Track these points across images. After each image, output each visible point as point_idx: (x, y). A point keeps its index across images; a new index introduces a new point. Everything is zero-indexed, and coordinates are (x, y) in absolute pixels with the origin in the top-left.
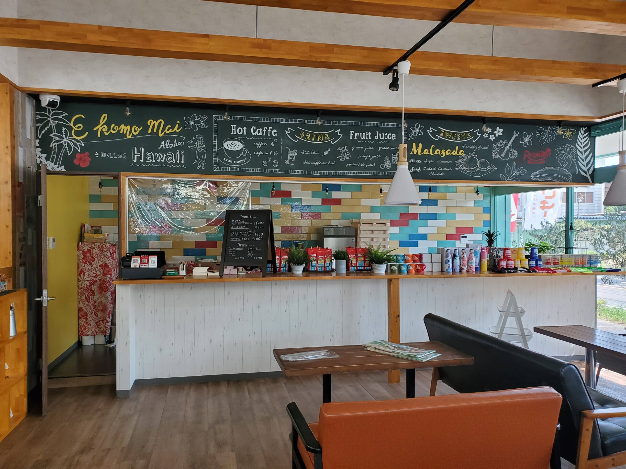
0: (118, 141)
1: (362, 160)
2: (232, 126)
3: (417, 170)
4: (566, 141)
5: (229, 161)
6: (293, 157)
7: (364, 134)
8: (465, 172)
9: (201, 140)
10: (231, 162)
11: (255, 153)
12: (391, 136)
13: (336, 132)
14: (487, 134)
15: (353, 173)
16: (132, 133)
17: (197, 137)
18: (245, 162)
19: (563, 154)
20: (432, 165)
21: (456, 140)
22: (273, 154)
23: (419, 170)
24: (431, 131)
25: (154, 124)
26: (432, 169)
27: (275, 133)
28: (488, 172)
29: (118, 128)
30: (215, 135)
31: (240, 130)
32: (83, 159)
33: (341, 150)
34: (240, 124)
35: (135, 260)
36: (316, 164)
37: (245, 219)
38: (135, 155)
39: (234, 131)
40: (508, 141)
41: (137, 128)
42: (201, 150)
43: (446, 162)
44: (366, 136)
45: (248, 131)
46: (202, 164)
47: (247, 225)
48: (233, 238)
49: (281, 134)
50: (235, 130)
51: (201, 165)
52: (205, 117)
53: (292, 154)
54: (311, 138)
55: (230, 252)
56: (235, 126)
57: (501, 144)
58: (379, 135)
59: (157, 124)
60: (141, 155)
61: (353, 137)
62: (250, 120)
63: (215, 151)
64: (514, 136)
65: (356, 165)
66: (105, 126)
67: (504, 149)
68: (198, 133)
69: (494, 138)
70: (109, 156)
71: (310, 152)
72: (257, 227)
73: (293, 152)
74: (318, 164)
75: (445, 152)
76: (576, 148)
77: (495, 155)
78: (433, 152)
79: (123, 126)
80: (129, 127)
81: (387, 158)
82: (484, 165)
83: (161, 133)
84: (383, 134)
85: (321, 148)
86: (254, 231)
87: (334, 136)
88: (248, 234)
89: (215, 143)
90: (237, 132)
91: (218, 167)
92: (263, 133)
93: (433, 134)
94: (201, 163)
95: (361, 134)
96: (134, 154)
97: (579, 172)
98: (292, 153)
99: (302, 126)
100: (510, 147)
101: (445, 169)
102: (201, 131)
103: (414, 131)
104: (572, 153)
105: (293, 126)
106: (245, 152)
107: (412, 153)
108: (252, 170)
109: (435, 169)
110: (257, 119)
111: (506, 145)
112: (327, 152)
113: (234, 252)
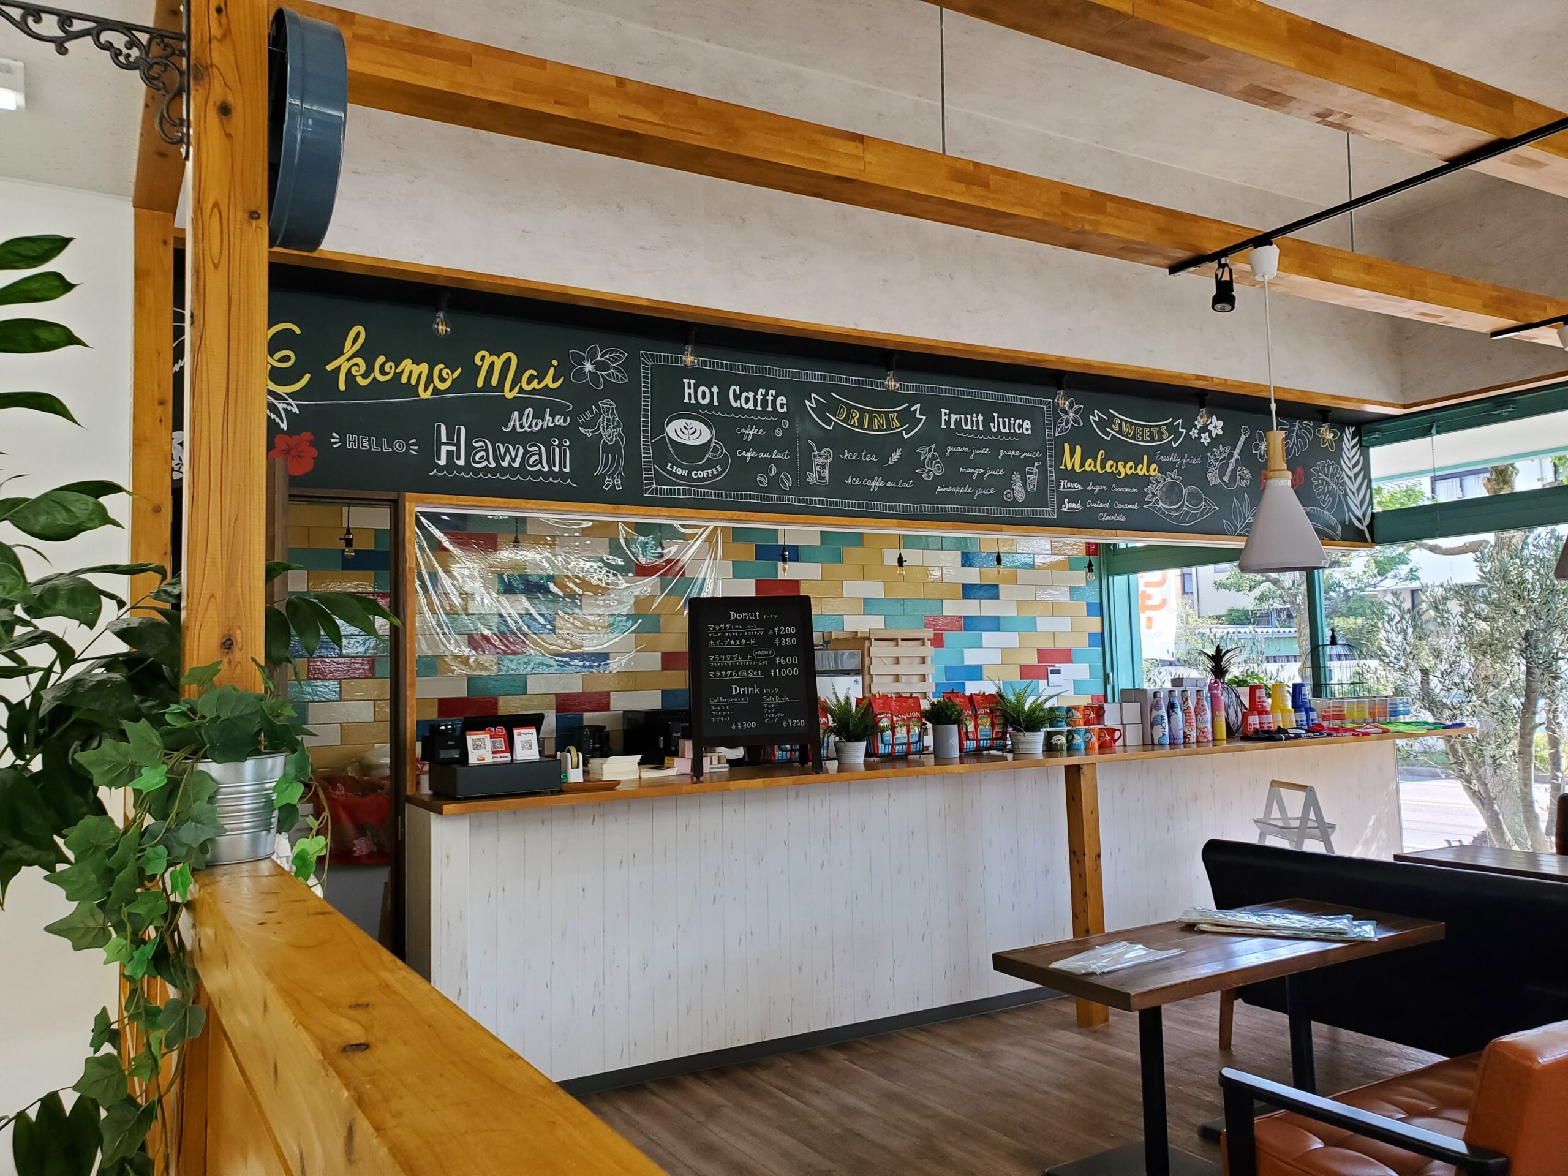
0: (395, 402)
1: (966, 480)
2: (686, 381)
3: (1074, 505)
4: (1325, 454)
5: (680, 471)
6: (824, 467)
7: (969, 417)
8: (1163, 513)
9: (613, 414)
10: (685, 473)
11: (740, 453)
12: (1022, 426)
13: (912, 409)
14: (1197, 431)
15: (952, 508)
16: (432, 386)
17: (601, 405)
18: (717, 476)
19: (1323, 480)
20: (1102, 496)
21: (1143, 441)
22: (780, 456)
23: (1078, 506)
24: (1097, 419)
25: (493, 363)
26: (1102, 505)
27: (782, 406)
28: (1202, 515)
29: (396, 368)
30: (646, 403)
31: (704, 393)
32: (293, 452)
33: (926, 453)
34: (703, 378)
35: (478, 743)
36: (873, 484)
37: (744, 623)
38: (443, 447)
39: (690, 394)
40: (1234, 449)
41: (447, 370)
42: (612, 439)
43: (1127, 490)
44: (972, 422)
45: (723, 396)
46: (615, 476)
47: (752, 637)
48: (718, 673)
49: (797, 409)
50: (692, 391)
51: (613, 479)
52: (621, 353)
53: (822, 458)
54: (861, 420)
55: (715, 711)
56: (693, 382)
57: (1221, 453)
58: (998, 421)
59: (499, 363)
60: (458, 445)
61: (948, 422)
62: (727, 369)
63: (646, 444)
64: (1243, 437)
65: (956, 489)
66: (359, 360)
67: (1227, 464)
68: (603, 395)
69: (1209, 440)
70: (370, 444)
71: (859, 455)
72: (780, 641)
73: (822, 453)
74: (877, 484)
75: (1124, 467)
76: (1342, 470)
77: (1213, 478)
78: (1103, 467)
79: (407, 364)
80: (424, 367)
81: (1016, 477)
82: (1194, 498)
83: (511, 390)
84: (1006, 420)
85: (883, 445)
86: (773, 653)
87: (907, 418)
88: (757, 660)
89: (645, 423)
90: (696, 398)
91: (654, 486)
92: (755, 405)
93: (1102, 424)
94: (612, 474)
95: (963, 416)
96: (440, 444)
97: (1350, 520)
98: (820, 456)
99: (839, 389)
100: (1237, 460)
101: (1126, 506)
102: (611, 391)
103: (1065, 417)
104: (1338, 478)
105: (823, 389)
106: (715, 450)
107: (1062, 467)
108: (733, 496)
109: (1107, 506)
110: (740, 367)
111: (1231, 455)
112: (896, 456)
113: (726, 710)
